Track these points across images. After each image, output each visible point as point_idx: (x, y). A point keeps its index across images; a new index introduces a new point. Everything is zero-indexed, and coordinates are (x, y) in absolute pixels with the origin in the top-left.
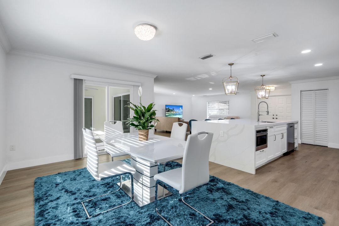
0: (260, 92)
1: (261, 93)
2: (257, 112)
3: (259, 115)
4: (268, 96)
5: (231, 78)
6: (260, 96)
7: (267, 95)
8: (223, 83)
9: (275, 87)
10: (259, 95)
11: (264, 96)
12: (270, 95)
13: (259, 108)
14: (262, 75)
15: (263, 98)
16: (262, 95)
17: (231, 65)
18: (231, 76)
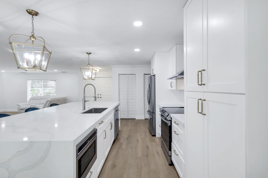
0: (86, 72)
1: (88, 74)
2: (82, 97)
3: (85, 101)
4: (95, 77)
5: (32, 39)
6: (86, 77)
7: (93, 76)
8: (11, 43)
9: (100, 70)
10: (85, 75)
11: (90, 76)
12: (97, 76)
13: (84, 93)
14: (89, 52)
15: (89, 79)
16: (88, 76)
17: (33, 14)
18: (33, 35)
